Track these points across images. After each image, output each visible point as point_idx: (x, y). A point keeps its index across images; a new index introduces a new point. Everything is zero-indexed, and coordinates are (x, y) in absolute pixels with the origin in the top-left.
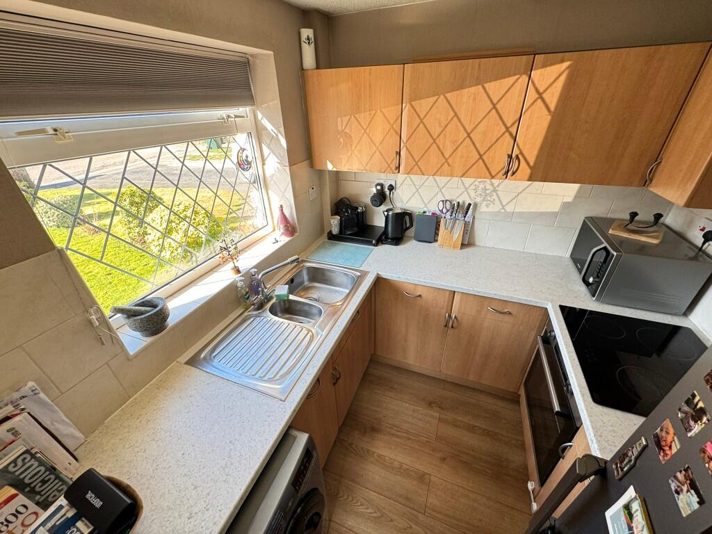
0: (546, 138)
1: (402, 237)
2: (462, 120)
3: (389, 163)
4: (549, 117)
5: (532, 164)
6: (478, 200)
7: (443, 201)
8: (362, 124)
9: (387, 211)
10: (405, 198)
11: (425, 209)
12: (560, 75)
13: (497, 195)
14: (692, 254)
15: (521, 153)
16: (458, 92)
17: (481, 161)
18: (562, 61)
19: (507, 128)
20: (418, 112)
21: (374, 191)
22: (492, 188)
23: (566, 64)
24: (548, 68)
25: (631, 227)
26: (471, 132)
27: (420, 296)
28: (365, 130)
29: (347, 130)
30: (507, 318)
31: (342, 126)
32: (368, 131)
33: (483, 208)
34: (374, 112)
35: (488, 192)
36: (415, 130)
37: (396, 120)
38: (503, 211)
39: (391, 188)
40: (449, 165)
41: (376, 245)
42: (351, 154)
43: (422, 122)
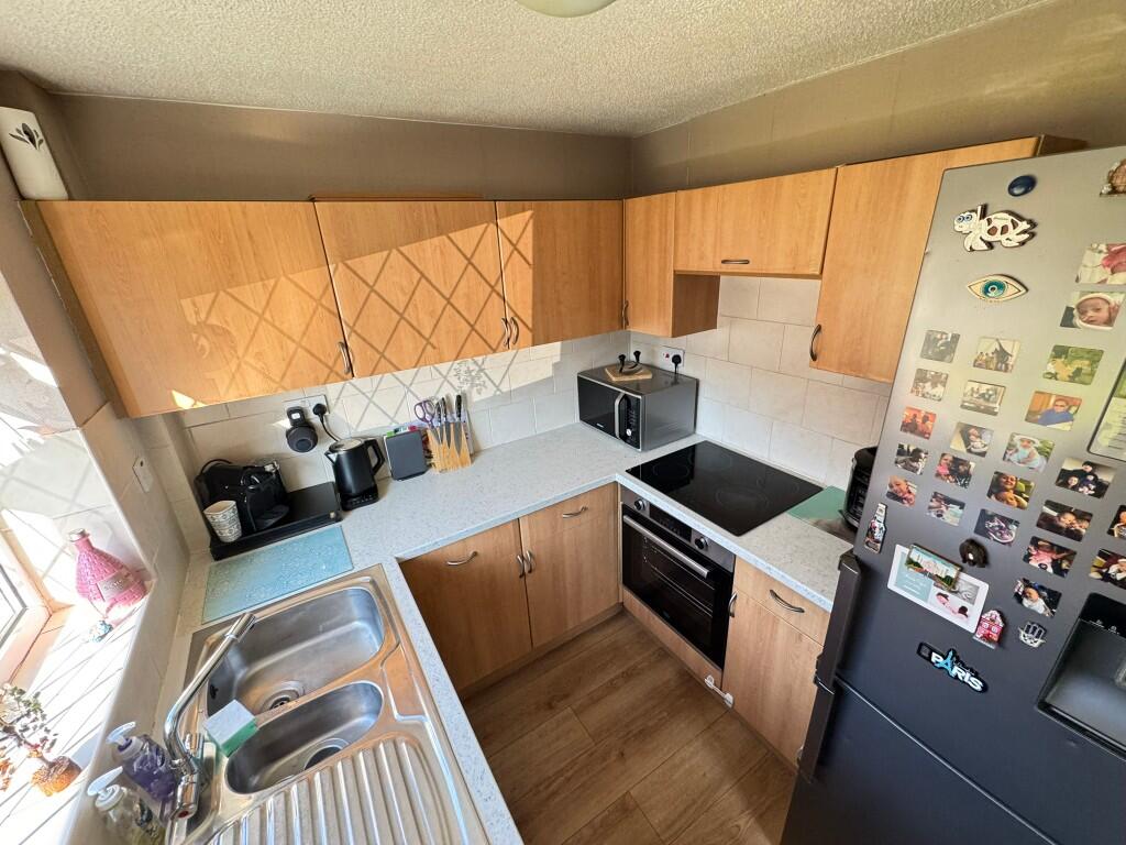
0: (534, 295)
1: (375, 487)
2: (433, 281)
3: (330, 364)
4: (531, 271)
5: (530, 326)
6: (466, 387)
7: (420, 404)
8: (252, 305)
9: (333, 450)
10: (352, 419)
11: (394, 426)
12: (527, 225)
13: (486, 375)
14: (672, 380)
15: (516, 315)
16: (417, 244)
17: (473, 333)
18: (524, 210)
19: (492, 287)
20: (362, 275)
21: (286, 424)
22: (477, 368)
23: (528, 213)
24: (513, 217)
25: (625, 370)
26: (451, 295)
27: (475, 554)
28: (261, 317)
29: (213, 321)
30: (585, 517)
31: (197, 313)
32: (267, 316)
33: (474, 397)
34: (272, 282)
35: (473, 374)
36: (365, 304)
37: (324, 292)
38: (498, 393)
39: (320, 410)
40: (434, 348)
41: (338, 519)
42: (239, 366)
43: (373, 290)
